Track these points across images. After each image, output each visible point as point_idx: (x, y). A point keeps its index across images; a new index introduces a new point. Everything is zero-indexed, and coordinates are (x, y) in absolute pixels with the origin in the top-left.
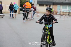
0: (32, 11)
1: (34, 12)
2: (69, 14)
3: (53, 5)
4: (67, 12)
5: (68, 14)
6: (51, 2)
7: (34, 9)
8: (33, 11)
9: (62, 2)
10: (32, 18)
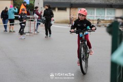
0: (34, 18)
1: (38, 21)
2: (98, 23)
3: (70, 8)
4: (95, 19)
5: (96, 22)
6: (67, 3)
7: (38, 17)
8: (36, 20)
9: (85, 2)
10: (36, 32)
